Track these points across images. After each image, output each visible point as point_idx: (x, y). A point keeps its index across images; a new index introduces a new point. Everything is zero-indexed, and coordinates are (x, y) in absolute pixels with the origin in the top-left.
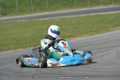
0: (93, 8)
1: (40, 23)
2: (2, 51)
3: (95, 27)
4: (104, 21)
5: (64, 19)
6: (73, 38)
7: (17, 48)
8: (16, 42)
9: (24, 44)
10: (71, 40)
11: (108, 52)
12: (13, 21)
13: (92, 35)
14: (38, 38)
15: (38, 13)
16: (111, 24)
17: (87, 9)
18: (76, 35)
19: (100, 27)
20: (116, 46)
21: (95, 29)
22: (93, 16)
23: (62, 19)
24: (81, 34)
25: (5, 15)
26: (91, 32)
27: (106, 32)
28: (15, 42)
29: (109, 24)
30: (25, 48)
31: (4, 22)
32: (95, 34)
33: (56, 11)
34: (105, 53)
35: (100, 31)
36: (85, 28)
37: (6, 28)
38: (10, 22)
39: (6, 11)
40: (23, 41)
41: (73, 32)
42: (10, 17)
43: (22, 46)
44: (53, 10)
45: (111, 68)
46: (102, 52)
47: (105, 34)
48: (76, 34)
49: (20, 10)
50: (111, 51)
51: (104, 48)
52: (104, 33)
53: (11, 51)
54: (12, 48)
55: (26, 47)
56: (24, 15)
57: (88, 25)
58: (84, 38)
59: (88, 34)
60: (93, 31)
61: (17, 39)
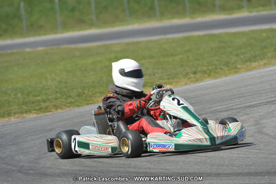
0: (200, 19)
1: (77, 54)
3: (205, 62)
4: (224, 48)
5: (134, 44)
7: (26, 112)
9: (42, 103)
12: (14, 51)
13: (197, 80)
14: (73, 89)
15: (73, 31)
16: (242, 54)
17: (186, 21)
18: (161, 81)
19: (216, 62)
20: (253, 106)
21: (205, 68)
22: (199, 36)
23: (127, 44)
24: (172, 78)
26: (196, 74)
27: (230, 73)
28: (21, 97)
29: (237, 55)
30: (45, 112)
32: (205, 78)
33: (114, 27)
35: (217, 70)
36: (182, 66)
38: (9, 51)
40: (38, 96)
41: (154, 75)
42: (9, 42)
43: (37, 108)
44: (106, 23)
45: (244, 156)
48: (161, 78)
49: (32, 25)
52: (226, 76)
53: (13, 119)
54: (15, 113)
55: (47, 109)
56: (40, 35)
57: (188, 57)
59: (189, 78)
60: (200, 72)
61: (26, 92)
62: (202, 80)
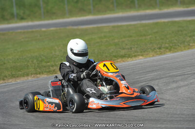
0: (166, 10)
1: (78, 33)
2: (14, 77)
3: (168, 41)
4: (181, 31)
5: (118, 27)
6: (131, 58)
7: (40, 73)
8: (38, 63)
9: (51, 68)
10: (128, 62)
11: (186, 83)
12: (34, 30)
13: (161, 54)
15: (76, 17)
16: (194, 36)
17: (156, 11)
18: (136, 54)
19: (175, 41)
21: (167, 45)
22: (164, 22)
23: (113, 27)
24: (143, 52)
25: (22, 19)
26: (161, 49)
27: (185, 49)
28: (36, 63)
29: (190, 37)
30: (53, 74)
31: (20, 31)
32: (167, 52)
33: (105, 14)
34: (181, 83)
35: (175, 47)
36: (151, 43)
37: (22, 40)
38: (30, 30)
39: (24, 13)
40: (48, 62)
41: (131, 49)
42: (30, 23)
43: (47, 70)
44: (99, 12)
45: (191, 108)
46: (177, 82)
47: (182, 53)
48: (136, 52)
49: (48, 12)
50: (191, 81)
51: (179, 76)
52: (182, 51)
53: (30, 78)
54: (32, 74)
55: (54, 72)
56: (52, 19)
57: (156, 37)
58: (148, 59)
59: (156, 52)
60: (164, 48)
61: (40, 59)
62: (165, 53)
